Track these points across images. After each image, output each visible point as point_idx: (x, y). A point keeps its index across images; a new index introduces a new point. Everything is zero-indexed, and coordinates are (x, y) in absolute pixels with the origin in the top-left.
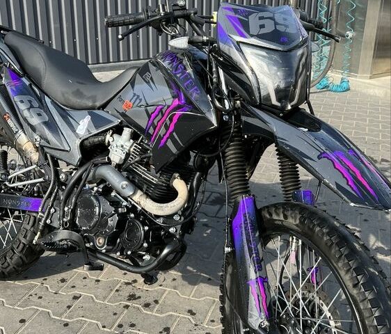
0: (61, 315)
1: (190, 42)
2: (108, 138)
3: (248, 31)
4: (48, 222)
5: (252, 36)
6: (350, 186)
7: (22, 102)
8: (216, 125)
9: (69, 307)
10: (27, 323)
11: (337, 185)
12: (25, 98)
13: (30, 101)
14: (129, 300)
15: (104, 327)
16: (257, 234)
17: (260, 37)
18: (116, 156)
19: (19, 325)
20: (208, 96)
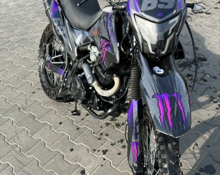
0: (77, 123)
1: (113, 9)
2: (89, 48)
3: (140, 8)
4: (64, 84)
5: (142, 11)
6: (160, 118)
7: (55, 22)
8: (118, 62)
9: (83, 119)
10: (62, 125)
11: (155, 116)
13: (59, 22)
15: (94, 133)
17: (146, 12)
18: (93, 58)
19: (59, 125)
20: (118, 43)
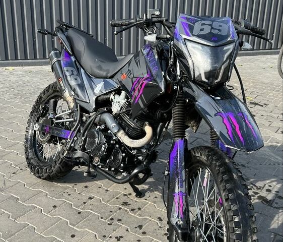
0: (78, 207)
1: (157, 38)
2: (112, 96)
3: (192, 33)
4: (72, 145)
5: (194, 35)
6: (229, 134)
7: (67, 71)
8: (163, 91)
9: (84, 203)
10: (57, 208)
11: (221, 133)
12: (70, 69)
13: (72, 71)
14: (123, 205)
15: (102, 218)
16: (183, 164)
17: (199, 36)
18: (115, 109)
19: (52, 208)
20: (163, 72)
